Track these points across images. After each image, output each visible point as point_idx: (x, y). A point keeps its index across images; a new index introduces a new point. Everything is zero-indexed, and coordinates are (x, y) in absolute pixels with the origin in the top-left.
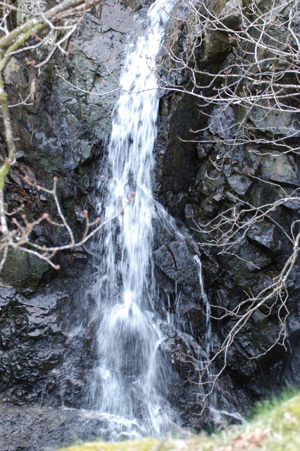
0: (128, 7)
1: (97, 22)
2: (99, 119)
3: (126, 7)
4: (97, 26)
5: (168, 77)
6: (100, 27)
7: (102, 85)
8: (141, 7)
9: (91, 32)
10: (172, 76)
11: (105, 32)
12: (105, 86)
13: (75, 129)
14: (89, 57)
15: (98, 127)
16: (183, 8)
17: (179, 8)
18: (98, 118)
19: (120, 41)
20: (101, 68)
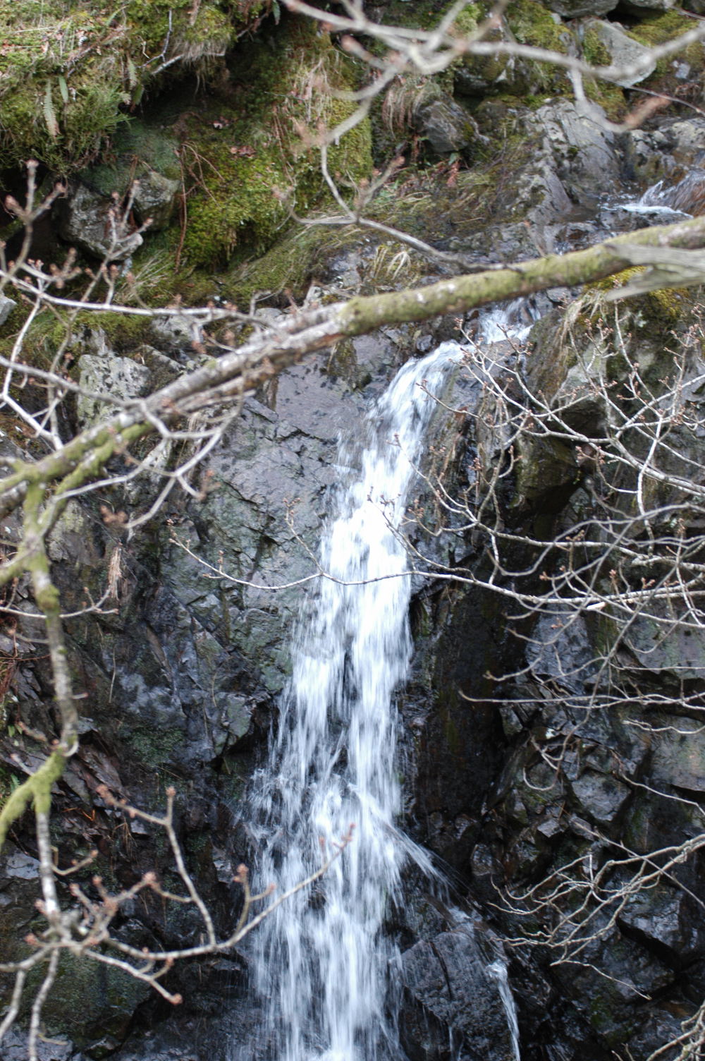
0: (340, 380)
1: (267, 416)
2: (271, 644)
3: (334, 380)
4: (265, 424)
5: (433, 546)
6: (272, 427)
7: (277, 564)
8: (368, 380)
9: (251, 439)
10: (442, 542)
11: (284, 439)
12: (285, 566)
13: (214, 667)
14: (247, 497)
15: (266, 663)
16: (466, 382)
17: (458, 382)
18: (268, 640)
19: (320, 460)
20: (276, 523)
